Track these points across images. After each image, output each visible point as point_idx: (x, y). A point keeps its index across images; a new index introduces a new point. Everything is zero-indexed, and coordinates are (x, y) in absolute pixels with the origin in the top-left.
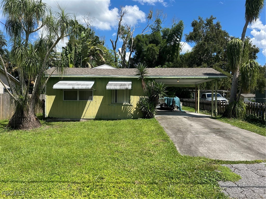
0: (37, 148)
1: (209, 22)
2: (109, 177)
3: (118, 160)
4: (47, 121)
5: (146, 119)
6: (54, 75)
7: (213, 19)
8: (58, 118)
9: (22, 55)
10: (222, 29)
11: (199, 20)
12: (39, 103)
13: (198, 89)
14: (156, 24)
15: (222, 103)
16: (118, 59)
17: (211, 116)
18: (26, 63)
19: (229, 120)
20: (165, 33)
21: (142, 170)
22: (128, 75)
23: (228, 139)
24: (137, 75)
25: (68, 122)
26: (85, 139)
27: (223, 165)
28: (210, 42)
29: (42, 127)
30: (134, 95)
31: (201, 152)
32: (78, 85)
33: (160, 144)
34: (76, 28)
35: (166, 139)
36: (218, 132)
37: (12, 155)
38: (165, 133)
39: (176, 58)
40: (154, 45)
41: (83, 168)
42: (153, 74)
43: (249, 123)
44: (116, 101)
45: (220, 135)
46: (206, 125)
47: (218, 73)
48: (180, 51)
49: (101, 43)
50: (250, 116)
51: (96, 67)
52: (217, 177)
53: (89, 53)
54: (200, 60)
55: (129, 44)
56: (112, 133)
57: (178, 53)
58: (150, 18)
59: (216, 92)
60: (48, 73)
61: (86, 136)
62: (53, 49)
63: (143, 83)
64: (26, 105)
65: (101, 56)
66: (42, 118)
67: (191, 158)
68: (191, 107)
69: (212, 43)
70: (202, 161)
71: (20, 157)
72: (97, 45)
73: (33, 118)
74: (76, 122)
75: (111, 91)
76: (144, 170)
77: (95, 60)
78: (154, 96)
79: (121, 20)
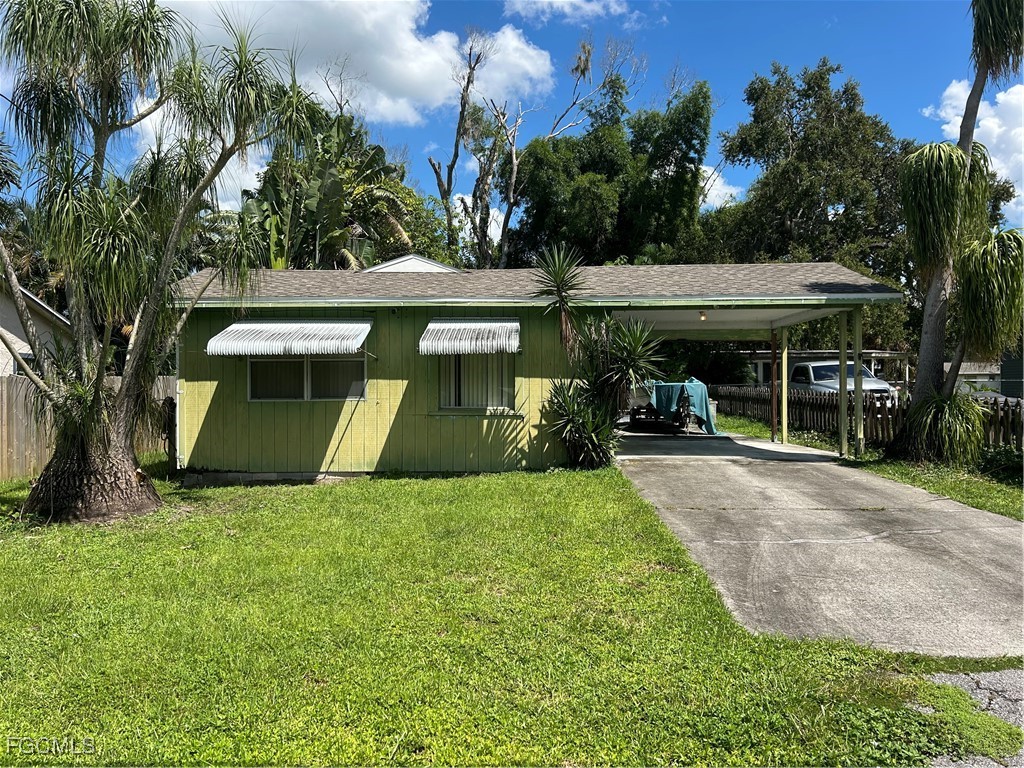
0: (138, 604)
1: (816, 84)
2: (449, 740)
3: (480, 660)
4: (185, 484)
5: (582, 469)
6: (209, 299)
7: (831, 70)
8: (230, 471)
9: (78, 220)
10: (866, 110)
11: (776, 78)
12: (152, 415)
13: (779, 347)
14: (608, 97)
15: (878, 399)
16: (461, 234)
17: (838, 455)
18: (93, 250)
19: (914, 471)
20: (642, 132)
21: (588, 704)
22: (508, 298)
23: (930, 555)
24: (542, 293)
25: (267, 487)
26: (336, 560)
27: (940, 679)
28: (820, 161)
29: (165, 510)
30: (529, 375)
31: (829, 614)
32: (306, 337)
33: (652, 580)
34: (297, 107)
35: (674, 562)
36: (882, 522)
37: (35, 639)
38: (668, 531)
39: (687, 226)
40: (599, 177)
41: (334, 700)
42: (606, 292)
43: (1000, 481)
44: (459, 402)
45: (891, 538)
46: (827, 496)
47: (862, 283)
48: (701, 198)
49: (394, 175)
50: (999, 453)
51: (375, 264)
52: (924, 740)
53: (346, 211)
54: (782, 233)
55: (502, 176)
56: (448, 533)
57: (693, 210)
58: (583, 72)
59: (856, 357)
60: (188, 292)
61: (340, 548)
62: (205, 195)
63: (567, 324)
64: (99, 421)
65: (396, 222)
66: (167, 469)
67: (796, 647)
68: (749, 417)
69: (826, 165)
70: (845, 659)
71: (64, 648)
72: (378, 179)
73: (129, 474)
74: (300, 487)
75: (438, 359)
76: (598, 707)
77: (369, 238)
78: (611, 377)
79: (470, 81)
